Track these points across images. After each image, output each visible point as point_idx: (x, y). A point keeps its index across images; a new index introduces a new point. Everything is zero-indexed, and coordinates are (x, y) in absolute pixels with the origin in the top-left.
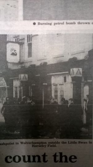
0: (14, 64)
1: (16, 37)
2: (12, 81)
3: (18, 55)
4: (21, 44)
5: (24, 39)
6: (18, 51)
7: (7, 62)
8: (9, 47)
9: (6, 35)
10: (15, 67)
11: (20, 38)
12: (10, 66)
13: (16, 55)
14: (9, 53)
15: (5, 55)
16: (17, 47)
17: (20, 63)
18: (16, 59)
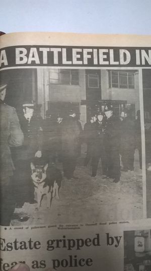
0: (140, 253)
1: (142, 232)
2: (138, 266)
3: (143, 246)
4: (146, 237)
5: (148, 233)
6: (143, 243)
7: (135, 252)
8: (137, 240)
9: (134, 231)
10: (141, 256)
11: (145, 232)
12: (137, 255)
13: (142, 246)
14: (136, 244)
15: (133, 246)
16: (142, 240)
17: (145, 252)
18: (142, 249)
